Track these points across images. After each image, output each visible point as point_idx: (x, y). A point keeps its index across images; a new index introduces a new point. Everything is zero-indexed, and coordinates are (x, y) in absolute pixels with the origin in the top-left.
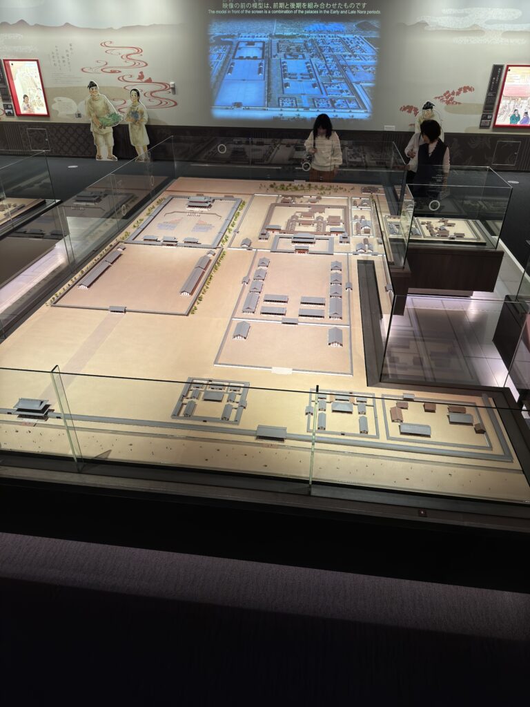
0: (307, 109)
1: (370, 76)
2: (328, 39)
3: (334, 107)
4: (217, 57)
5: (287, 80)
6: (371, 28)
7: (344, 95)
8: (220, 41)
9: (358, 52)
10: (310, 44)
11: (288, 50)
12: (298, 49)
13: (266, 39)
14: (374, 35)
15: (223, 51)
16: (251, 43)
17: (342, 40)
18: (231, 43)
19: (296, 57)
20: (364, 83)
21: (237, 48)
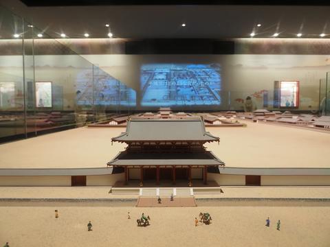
0: (189, 101)
1: (218, 86)
2: (198, 71)
3: (203, 100)
4: (144, 79)
5: (179, 88)
6: (217, 66)
7: (207, 94)
8: (145, 72)
9: (212, 76)
10: (189, 73)
11: (179, 75)
12: (184, 75)
13: (168, 71)
14: (219, 69)
15: (147, 77)
16: (161, 73)
17: (204, 71)
18: (151, 73)
19: (183, 78)
20: (216, 89)
21: (154, 75)
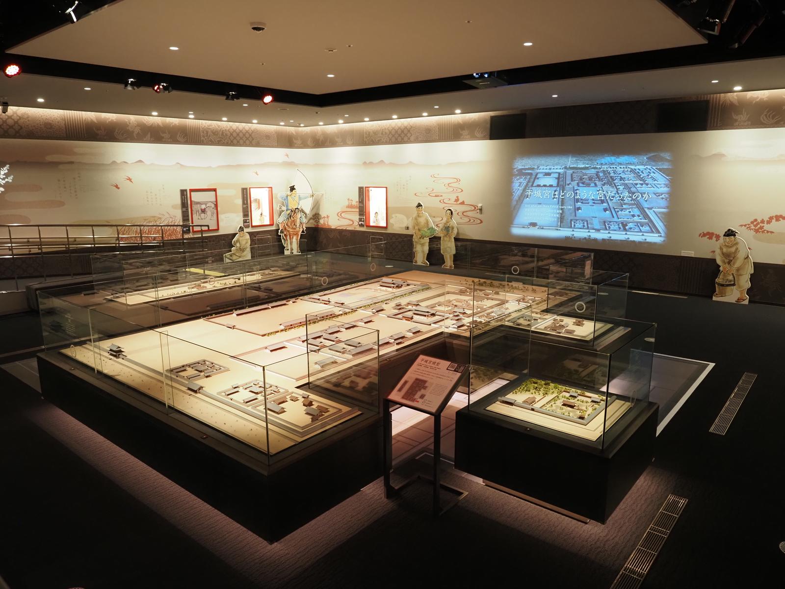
0: (598, 230)
1: (663, 203)
2: (619, 170)
3: (625, 230)
4: (518, 185)
5: (579, 204)
6: (662, 160)
7: (636, 219)
8: (521, 173)
9: (649, 181)
10: (601, 175)
11: (581, 179)
12: (590, 179)
13: (561, 171)
14: (666, 166)
15: (523, 181)
16: (548, 174)
17: (632, 171)
18: (531, 174)
19: (588, 185)
20: (657, 208)
21: (536, 178)
